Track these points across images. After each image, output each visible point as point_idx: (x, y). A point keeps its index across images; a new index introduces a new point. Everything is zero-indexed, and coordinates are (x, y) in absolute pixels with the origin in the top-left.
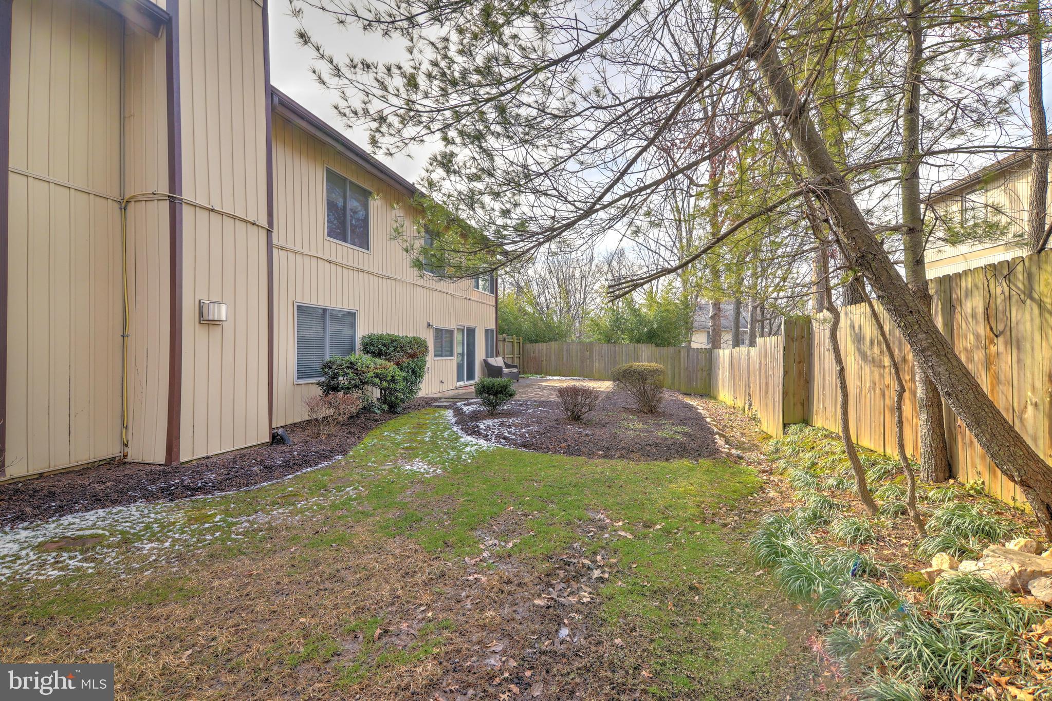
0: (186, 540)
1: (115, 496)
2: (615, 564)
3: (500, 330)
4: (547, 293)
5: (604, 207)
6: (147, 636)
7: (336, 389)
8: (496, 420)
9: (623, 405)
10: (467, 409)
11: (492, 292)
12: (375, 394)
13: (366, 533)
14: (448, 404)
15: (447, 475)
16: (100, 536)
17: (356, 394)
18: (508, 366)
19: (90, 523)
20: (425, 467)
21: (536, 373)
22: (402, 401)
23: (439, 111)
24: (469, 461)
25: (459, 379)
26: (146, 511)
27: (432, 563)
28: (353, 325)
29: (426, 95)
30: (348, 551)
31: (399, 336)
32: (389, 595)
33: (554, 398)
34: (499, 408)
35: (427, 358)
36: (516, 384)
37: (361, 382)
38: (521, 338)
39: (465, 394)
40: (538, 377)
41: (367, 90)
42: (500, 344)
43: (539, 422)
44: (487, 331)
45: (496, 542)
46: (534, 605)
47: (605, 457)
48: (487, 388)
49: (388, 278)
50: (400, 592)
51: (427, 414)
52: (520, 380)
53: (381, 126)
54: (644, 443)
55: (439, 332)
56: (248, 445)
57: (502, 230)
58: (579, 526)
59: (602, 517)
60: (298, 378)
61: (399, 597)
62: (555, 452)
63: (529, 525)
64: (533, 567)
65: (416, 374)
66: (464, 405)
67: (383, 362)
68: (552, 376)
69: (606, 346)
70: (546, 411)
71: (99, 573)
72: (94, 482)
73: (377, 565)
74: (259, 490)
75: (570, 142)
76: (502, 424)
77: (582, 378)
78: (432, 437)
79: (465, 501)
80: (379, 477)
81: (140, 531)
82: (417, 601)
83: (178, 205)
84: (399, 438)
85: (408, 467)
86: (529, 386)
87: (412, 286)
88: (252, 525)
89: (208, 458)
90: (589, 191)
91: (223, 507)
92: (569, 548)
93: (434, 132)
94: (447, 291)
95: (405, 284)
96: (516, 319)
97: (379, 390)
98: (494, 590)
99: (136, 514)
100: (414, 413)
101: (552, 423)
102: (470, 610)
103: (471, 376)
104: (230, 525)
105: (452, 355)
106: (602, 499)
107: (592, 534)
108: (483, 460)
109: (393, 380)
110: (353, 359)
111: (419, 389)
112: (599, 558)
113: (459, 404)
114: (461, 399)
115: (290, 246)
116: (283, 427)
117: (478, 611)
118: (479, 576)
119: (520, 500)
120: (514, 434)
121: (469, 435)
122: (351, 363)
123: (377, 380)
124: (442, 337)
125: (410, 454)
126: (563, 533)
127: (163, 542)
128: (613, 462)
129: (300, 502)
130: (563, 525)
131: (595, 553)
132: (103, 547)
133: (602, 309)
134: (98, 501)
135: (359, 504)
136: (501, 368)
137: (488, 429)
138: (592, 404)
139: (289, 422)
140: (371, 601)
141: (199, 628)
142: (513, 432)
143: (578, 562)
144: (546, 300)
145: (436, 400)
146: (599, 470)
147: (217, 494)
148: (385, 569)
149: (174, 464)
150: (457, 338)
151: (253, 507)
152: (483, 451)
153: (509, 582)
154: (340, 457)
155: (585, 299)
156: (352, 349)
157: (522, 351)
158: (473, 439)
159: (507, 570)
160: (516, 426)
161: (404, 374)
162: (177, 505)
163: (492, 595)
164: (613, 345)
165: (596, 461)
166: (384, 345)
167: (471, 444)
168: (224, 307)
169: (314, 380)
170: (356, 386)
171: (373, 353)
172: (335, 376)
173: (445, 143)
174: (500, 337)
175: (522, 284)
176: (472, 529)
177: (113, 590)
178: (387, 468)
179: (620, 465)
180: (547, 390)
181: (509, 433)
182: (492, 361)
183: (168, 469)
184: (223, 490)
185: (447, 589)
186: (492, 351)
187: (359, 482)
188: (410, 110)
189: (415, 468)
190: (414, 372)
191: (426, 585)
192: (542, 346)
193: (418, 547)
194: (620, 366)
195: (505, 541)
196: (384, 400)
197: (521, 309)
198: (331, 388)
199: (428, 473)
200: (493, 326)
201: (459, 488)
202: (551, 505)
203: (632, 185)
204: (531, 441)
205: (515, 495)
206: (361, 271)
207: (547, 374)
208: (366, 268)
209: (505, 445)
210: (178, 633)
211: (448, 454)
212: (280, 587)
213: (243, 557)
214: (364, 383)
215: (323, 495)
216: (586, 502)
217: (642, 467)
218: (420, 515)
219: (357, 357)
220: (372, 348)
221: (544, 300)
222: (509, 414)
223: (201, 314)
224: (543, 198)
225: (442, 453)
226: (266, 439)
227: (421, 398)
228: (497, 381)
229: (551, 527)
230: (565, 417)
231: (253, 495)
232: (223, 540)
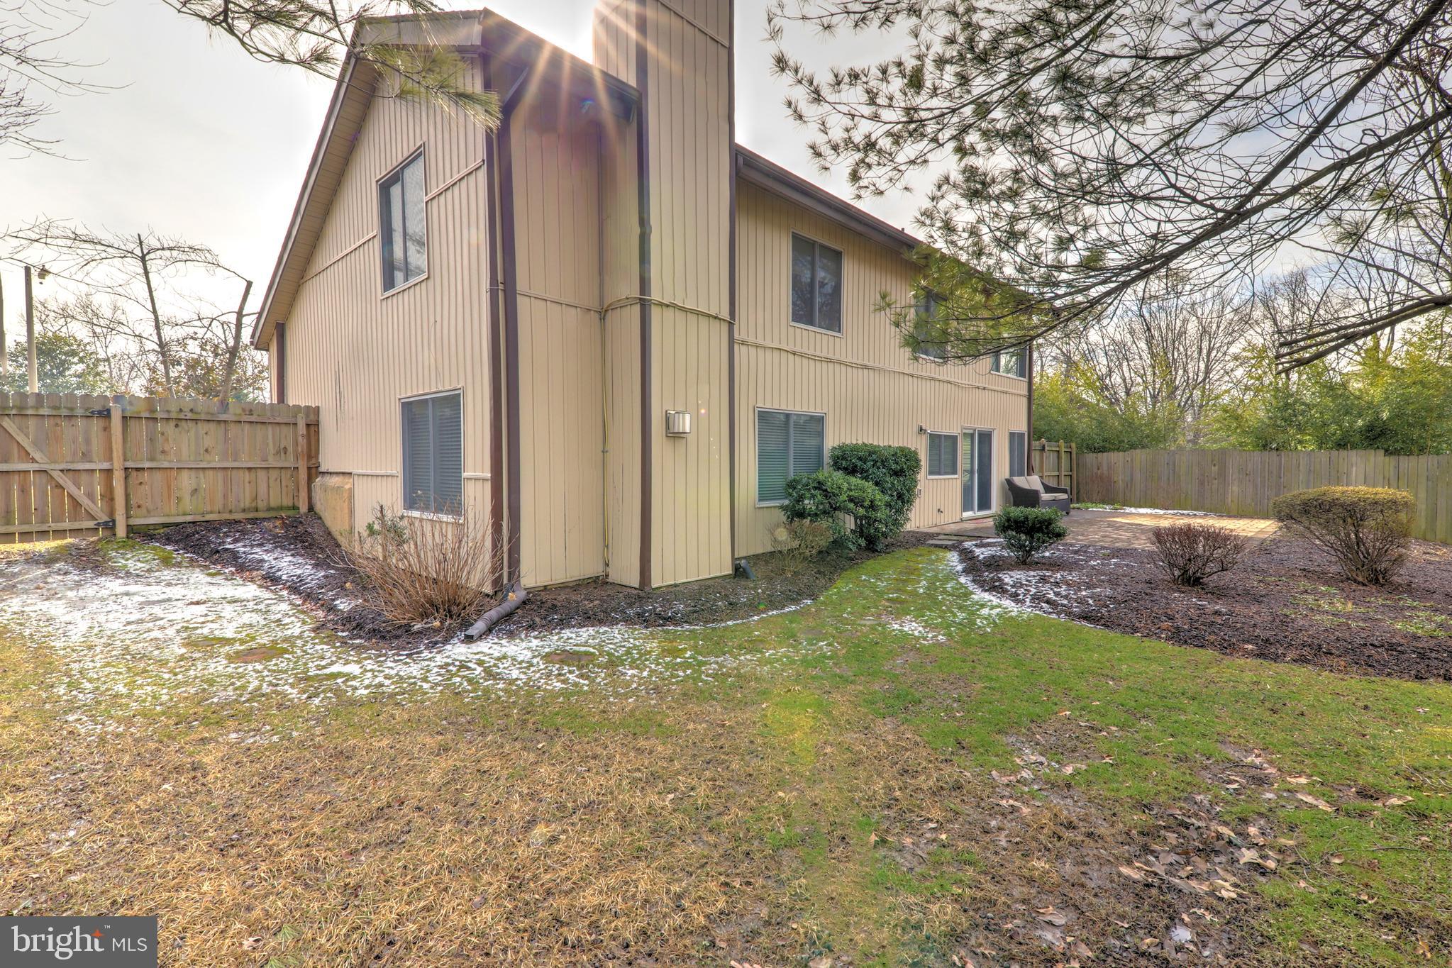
0: (661, 673)
1: (601, 616)
2: (1293, 850)
3: (1035, 432)
4: (1125, 369)
5: (1280, 198)
6: (633, 767)
7: (801, 515)
8: (1032, 573)
9: (1302, 564)
10: (981, 553)
11: (1022, 374)
12: (849, 523)
13: (847, 704)
14: (950, 543)
15: (953, 645)
16: (592, 654)
17: (825, 523)
18: (1048, 489)
19: (583, 640)
20: (921, 629)
21: (1103, 502)
22: (885, 535)
23: (954, 111)
24: (989, 630)
25: (967, 506)
26: (626, 636)
27: (942, 766)
28: (821, 434)
29: (934, 92)
30: (827, 722)
31: (879, 446)
32: (885, 794)
33: (1144, 544)
34: (1036, 555)
35: (919, 477)
36: (1066, 519)
37: (831, 507)
38: (1073, 445)
39: (976, 529)
40: (1108, 508)
41: (853, 112)
42: (1036, 456)
43: (1114, 582)
44: (1012, 435)
45: (1042, 759)
46: (1120, 875)
47: (1259, 656)
48: (1016, 522)
49: (865, 367)
50: (898, 793)
51: (919, 555)
52: (1072, 512)
53: (867, 156)
54: (1359, 641)
55: (935, 439)
56: (712, 576)
57: (1056, 274)
58: (1206, 768)
59: (1258, 761)
60: (760, 500)
61: (897, 800)
62: (1148, 635)
63: (1104, 747)
64: (1114, 815)
65: (903, 498)
66: (976, 545)
67: (859, 481)
68: (1136, 507)
69: (1257, 456)
70: (1127, 566)
71: (592, 692)
72: (585, 599)
73: (864, 749)
74: (726, 628)
75: (1198, 96)
76: (1043, 580)
77: (1202, 513)
78: (928, 589)
79: (985, 688)
80: (859, 634)
81: (622, 655)
82: (924, 813)
83: (647, 307)
84: (882, 585)
85: (896, 626)
86: (1091, 523)
87: (897, 375)
88: (720, 668)
89: (676, 585)
90: (1239, 174)
91: (692, 642)
92: (1186, 799)
93: (942, 145)
94: (949, 379)
95: (887, 375)
96: (1064, 413)
97: (853, 519)
98: (1045, 831)
99: (619, 636)
100: (901, 552)
101: (1140, 586)
102: (1005, 849)
103: (984, 503)
104: (701, 664)
105: (955, 472)
106: (1257, 730)
107: (1236, 786)
108: (1010, 632)
109: (872, 506)
110: (821, 477)
111: (908, 519)
112: (1253, 830)
113: (967, 544)
114: (971, 537)
115: (752, 339)
116: (745, 558)
117: (1019, 854)
118: (1017, 804)
119: (1082, 704)
120: (1066, 597)
121: (986, 591)
122: (819, 482)
123: (851, 505)
124: (940, 446)
125: (899, 609)
126: (1171, 773)
127: (642, 670)
128: (1281, 667)
129: (768, 650)
130: (1171, 759)
131: (1244, 821)
132: (594, 665)
133: (1247, 388)
134: (589, 619)
135: (835, 664)
136: (1036, 493)
137: (1018, 584)
138: (1229, 558)
139: (751, 553)
140: (860, 795)
141: (678, 773)
142: (1064, 593)
143: (1207, 828)
144: (1124, 380)
145: (932, 536)
146: (1248, 676)
147: (687, 627)
148: (875, 757)
149: (647, 589)
150: (963, 448)
151: (718, 647)
152: (1011, 617)
153: (1070, 826)
154: (809, 602)
155: (1208, 371)
156: (819, 465)
157: (1076, 465)
158: (992, 598)
159: (1068, 808)
160: (1068, 585)
161: (887, 498)
162: (651, 632)
163: (1041, 837)
164: (1275, 453)
165: (1242, 661)
166: (860, 459)
167: (991, 605)
168: (688, 417)
169: (777, 503)
170: (825, 512)
171: (845, 469)
172: (800, 499)
173: (959, 156)
174: (1036, 444)
175: (1076, 358)
176: (999, 732)
177: (604, 712)
178: (868, 623)
179: (1300, 675)
180: (1126, 531)
181: (1057, 594)
182: (1021, 481)
183: (641, 593)
184: (690, 624)
185: (966, 809)
186: (1022, 464)
187: (833, 637)
188: (911, 121)
189: (906, 629)
190: (900, 496)
191: (934, 794)
192: (1116, 457)
193: (918, 739)
194: (1296, 492)
195: (1058, 762)
196: (860, 531)
197: (1075, 401)
198: (796, 513)
199: (925, 639)
200: (1023, 427)
201: (974, 668)
202: (1143, 722)
203: (1348, 146)
204: (1098, 612)
205: (1073, 694)
206: (831, 361)
207: (1126, 503)
208: (837, 357)
209: (1050, 613)
210: (661, 772)
211: (954, 615)
212: (754, 746)
213: (714, 703)
214: (835, 509)
215: (793, 647)
216: (1221, 729)
217: (1356, 684)
218: (918, 695)
219: (826, 474)
220: (844, 463)
221: (1119, 380)
222: (1054, 565)
223: (668, 427)
224: (1141, 206)
225: (944, 612)
226: (728, 570)
227: (909, 532)
228: (1033, 512)
229: (1147, 758)
230: (1168, 578)
231: (719, 633)
232: (694, 679)
